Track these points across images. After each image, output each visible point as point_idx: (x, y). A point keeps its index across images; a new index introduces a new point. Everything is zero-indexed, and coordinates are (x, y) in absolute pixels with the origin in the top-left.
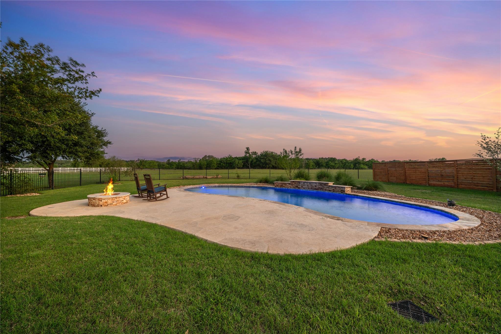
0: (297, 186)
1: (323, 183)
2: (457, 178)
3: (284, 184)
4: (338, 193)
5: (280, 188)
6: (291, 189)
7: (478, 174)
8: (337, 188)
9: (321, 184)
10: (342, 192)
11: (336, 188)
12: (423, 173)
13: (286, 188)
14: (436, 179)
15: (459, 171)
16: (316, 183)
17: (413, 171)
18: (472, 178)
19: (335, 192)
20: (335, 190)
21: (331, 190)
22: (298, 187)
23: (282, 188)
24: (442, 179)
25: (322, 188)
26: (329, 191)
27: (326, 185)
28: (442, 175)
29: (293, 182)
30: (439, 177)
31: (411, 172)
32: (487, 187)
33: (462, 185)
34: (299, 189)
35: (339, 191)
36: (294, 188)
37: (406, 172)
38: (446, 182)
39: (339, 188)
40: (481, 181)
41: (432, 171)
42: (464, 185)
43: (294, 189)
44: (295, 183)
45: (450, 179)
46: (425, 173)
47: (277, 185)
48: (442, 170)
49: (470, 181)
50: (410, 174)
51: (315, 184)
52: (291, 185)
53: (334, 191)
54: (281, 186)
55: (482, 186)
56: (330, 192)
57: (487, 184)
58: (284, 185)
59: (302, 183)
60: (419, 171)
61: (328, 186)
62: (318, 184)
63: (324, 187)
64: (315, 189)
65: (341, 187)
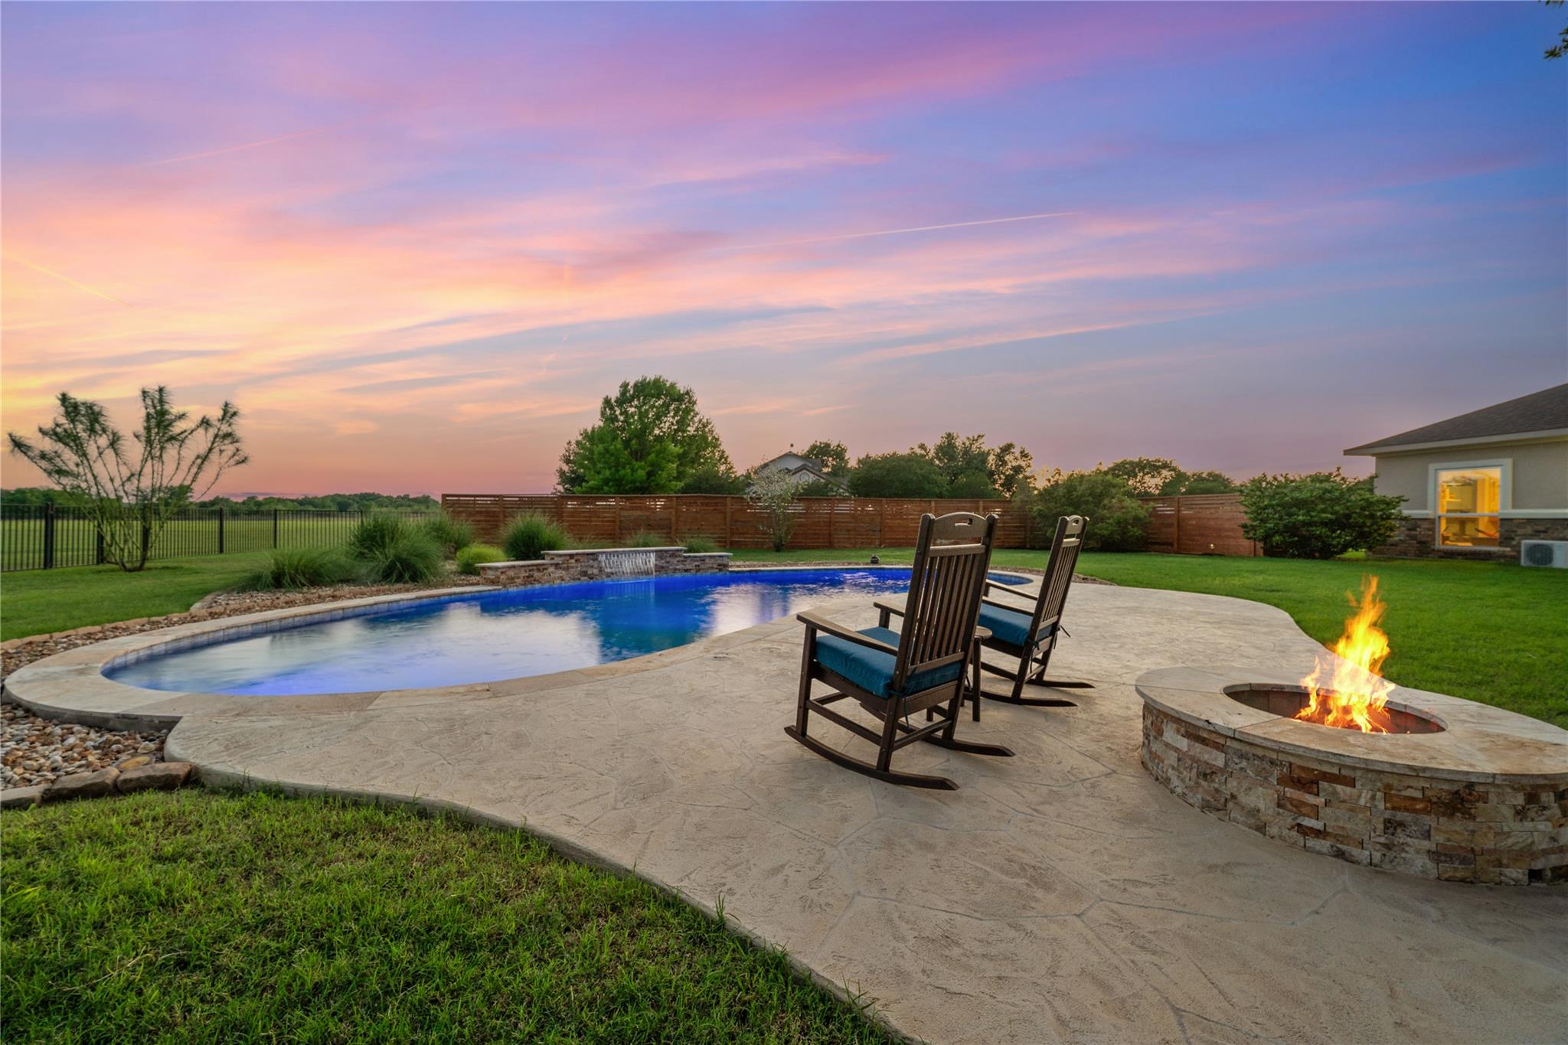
0: (585, 569)
1: (666, 551)
3: (539, 570)
4: (709, 573)
5: (522, 588)
6: (563, 584)
8: (707, 561)
9: (660, 554)
10: (720, 570)
13: (547, 585)
19: (702, 571)
20: (702, 566)
21: (690, 567)
22: (589, 572)
23: (529, 587)
25: (665, 565)
26: (686, 571)
27: (676, 556)
29: (571, 556)
34: (591, 582)
35: (712, 568)
36: (574, 579)
39: (713, 560)
43: (577, 583)
47: (512, 580)
52: (564, 569)
53: (698, 569)
54: (529, 579)
56: (688, 575)
58: (536, 574)
61: (683, 559)
62: (653, 556)
63: (668, 562)
64: (647, 573)
65: (720, 556)
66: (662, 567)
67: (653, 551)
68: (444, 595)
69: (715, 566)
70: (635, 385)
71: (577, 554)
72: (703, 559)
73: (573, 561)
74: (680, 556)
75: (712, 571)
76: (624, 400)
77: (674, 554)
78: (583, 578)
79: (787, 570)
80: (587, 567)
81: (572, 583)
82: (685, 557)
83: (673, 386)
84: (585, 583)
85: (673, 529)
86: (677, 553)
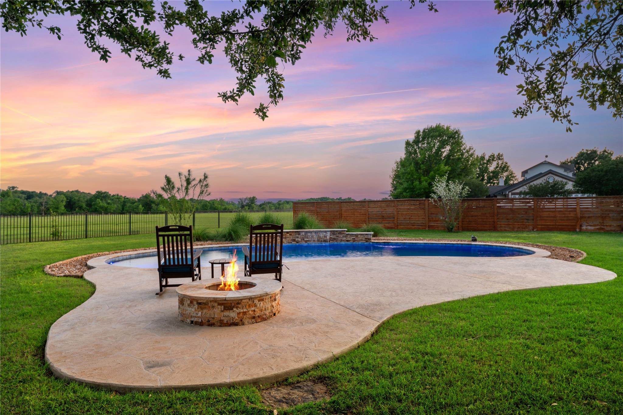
0: (294, 239)
1: (336, 231)
2: (397, 218)
7: (415, 213)
8: (359, 236)
9: (333, 233)
10: (366, 241)
11: (357, 236)
12: (363, 214)
14: (376, 221)
15: (399, 211)
16: (326, 232)
17: (352, 212)
18: (410, 218)
19: (356, 242)
20: (357, 239)
21: (350, 239)
22: (296, 240)
24: (383, 221)
25: (336, 238)
26: (347, 241)
27: (342, 234)
28: (383, 216)
29: (288, 232)
30: (380, 218)
31: (349, 214)
32: (422, 226)
33: (401, 225)
35: (362, 240)
36: (289, 243)
37: (342, 214)
38: (386, 223)
39: (362, 236)
40: (417, 221)
41: (372, 212)
42: (403, 225)
43: (290, 244)
44: (290, 235)
45: (390, 221)
46: (365, 214)
48: (382, 210)
49: (408, 221)
50: (347, 216)
51: (324, 234)
53: (354, 240)
55: (418, 226)
56: (349, 243)
57: (421, 223)
59: (303, 234)
60: (358, 212)
61: (345, 235)
62: (329, 233)
63: (338, 236)
64: (325, 241)
65: (366, 234)
66: (335, 239)
67: (329, 231)
68: (230, 246)
69: (363, 239)
70: (424, 131)
71: (290, 232)
72: (357, 235)
73: (288, 235)
74: (344, 234)
75: (362, 242)
76: (417, 141)
77: (340, 233)
78: (293, 242)
79: (407, 243)
80: (295, 237)
81: (288, 244)
82: (347, 234)
83: (448, 128)
84: (294, 244)
85: (396, 218)
86: (342, 232)
